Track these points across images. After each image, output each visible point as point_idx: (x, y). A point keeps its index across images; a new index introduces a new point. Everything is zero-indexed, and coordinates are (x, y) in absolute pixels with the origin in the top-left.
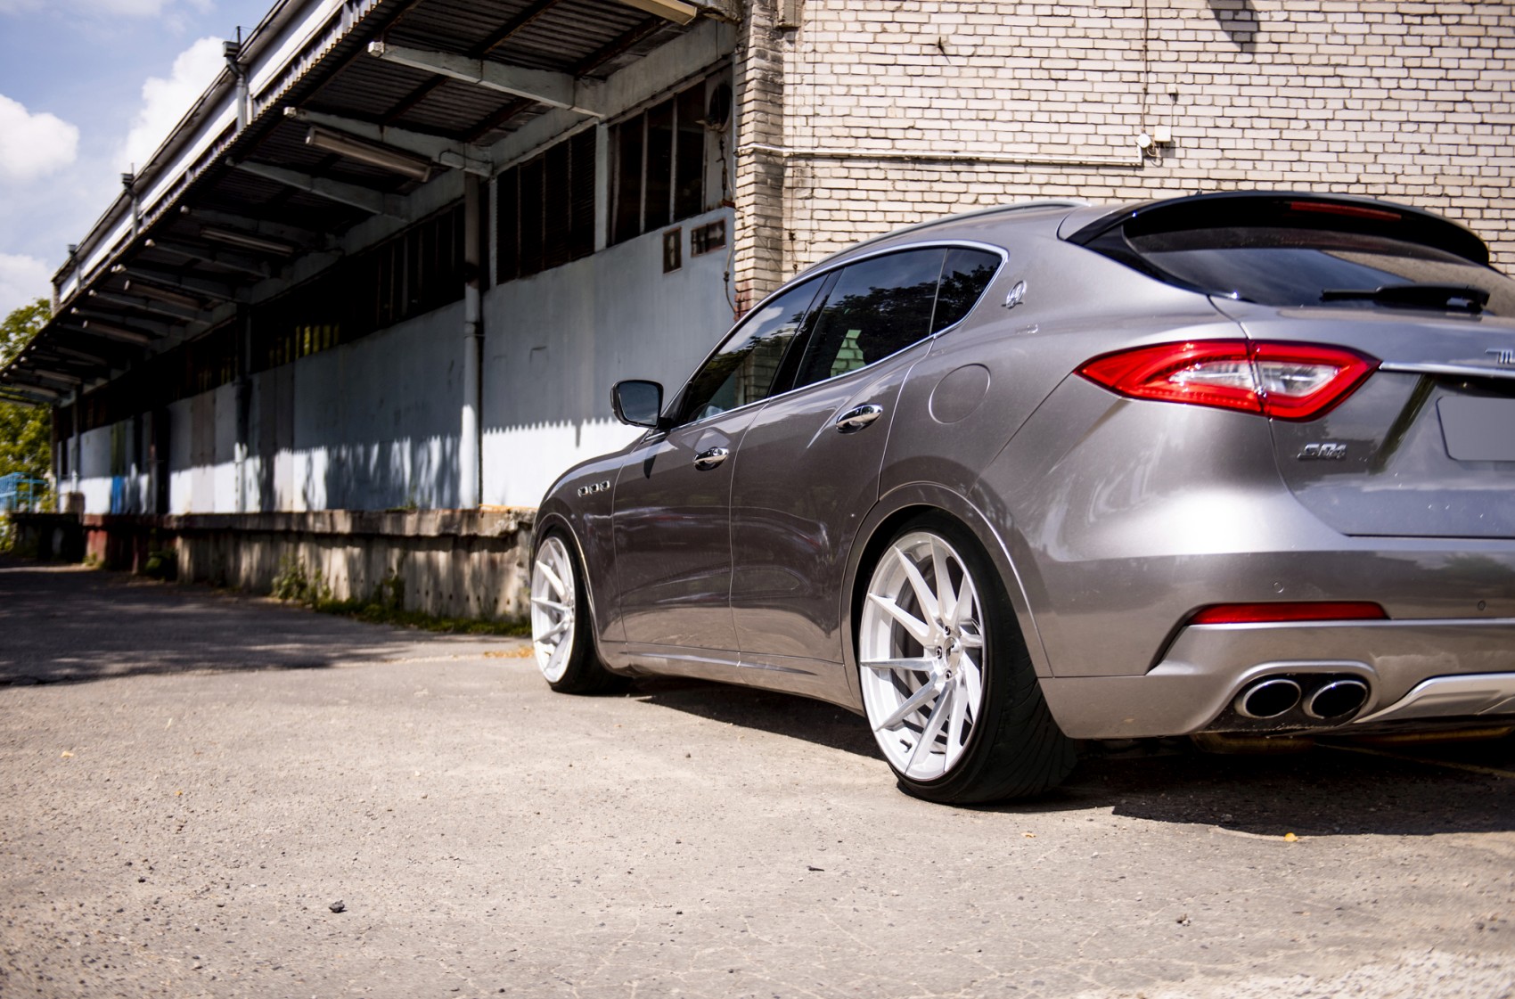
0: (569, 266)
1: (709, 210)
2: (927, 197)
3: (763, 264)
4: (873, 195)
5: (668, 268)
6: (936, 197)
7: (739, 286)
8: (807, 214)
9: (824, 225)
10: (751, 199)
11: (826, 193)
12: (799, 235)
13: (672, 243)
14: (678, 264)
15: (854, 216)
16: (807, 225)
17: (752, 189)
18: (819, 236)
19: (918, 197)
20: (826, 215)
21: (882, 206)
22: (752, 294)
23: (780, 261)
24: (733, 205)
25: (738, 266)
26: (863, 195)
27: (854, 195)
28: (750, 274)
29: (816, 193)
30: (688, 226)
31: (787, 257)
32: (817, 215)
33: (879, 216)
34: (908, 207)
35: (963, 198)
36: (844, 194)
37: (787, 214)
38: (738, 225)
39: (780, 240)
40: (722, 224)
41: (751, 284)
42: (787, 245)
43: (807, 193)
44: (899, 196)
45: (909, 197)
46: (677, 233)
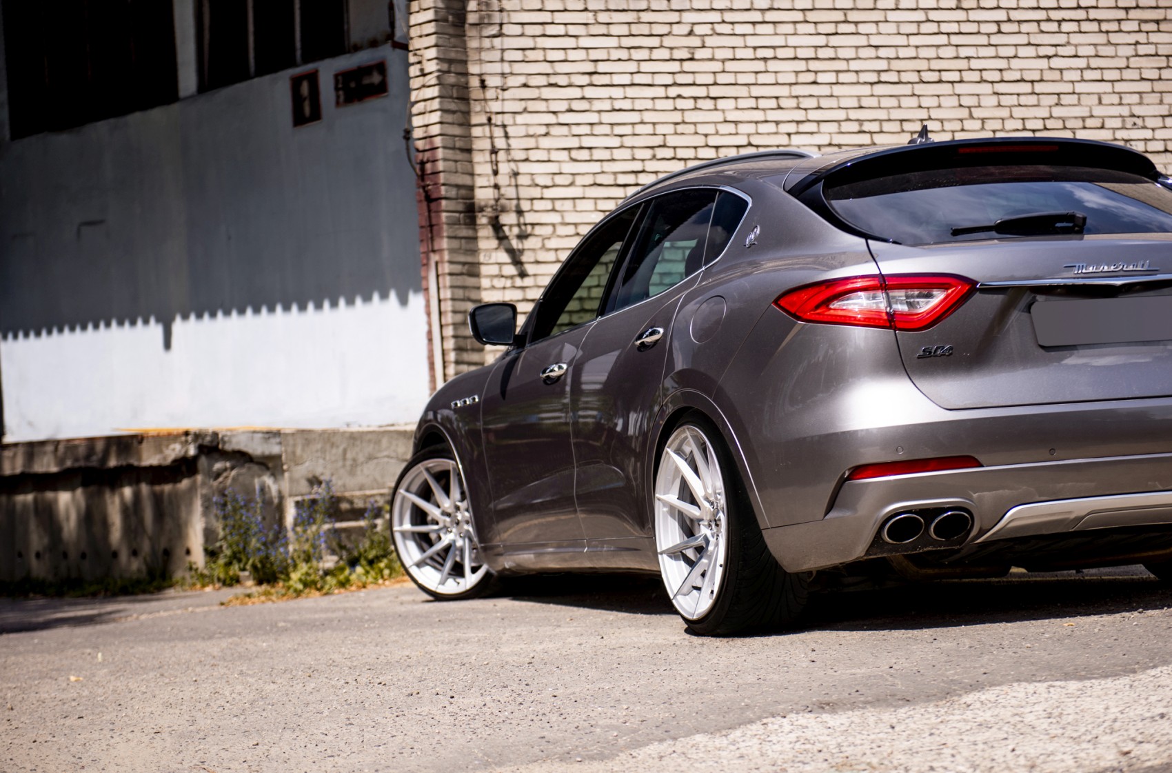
0: (135, 118)
1: (356, 48)
2: (635, 29)
3: (449, 118)
4: (573, 30)
5: (299, 119)
6: (645, 29)
7: (420, 145)
8: (496, 55)
9: (518, 68)
10: (432, 40)
11: (517, 30)
12: (491, 81)
13: (305, 88)
14: (316, 115)
15: (552, 55)
16: (497, 68)
17: (431, 28)
18: (512, 81)
19: (624, 30)
20: (518, 55)
21: (584, 42)
22: (440, 153)
23: (467, 113)
24: (404, 47)
25: (417, 121)
26: (561, 30)
27: (550, 30)
28: (435, 130)
29: (507, 29)
30: (328, 70)
31: (476, 107)
32: (509, 56)
33: (581, 55)
34: (613, 42)
35: (676, 29)
36: (538, 30)
37: (473, 56)
38: (414, 71)
39: (466, 87)
40: (381, 67)
41: (438, 141)
42: (476, 93)
43: (494, 30)
44: (602, 30)
45: (614, 30)
46: (313, 78)
